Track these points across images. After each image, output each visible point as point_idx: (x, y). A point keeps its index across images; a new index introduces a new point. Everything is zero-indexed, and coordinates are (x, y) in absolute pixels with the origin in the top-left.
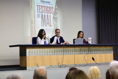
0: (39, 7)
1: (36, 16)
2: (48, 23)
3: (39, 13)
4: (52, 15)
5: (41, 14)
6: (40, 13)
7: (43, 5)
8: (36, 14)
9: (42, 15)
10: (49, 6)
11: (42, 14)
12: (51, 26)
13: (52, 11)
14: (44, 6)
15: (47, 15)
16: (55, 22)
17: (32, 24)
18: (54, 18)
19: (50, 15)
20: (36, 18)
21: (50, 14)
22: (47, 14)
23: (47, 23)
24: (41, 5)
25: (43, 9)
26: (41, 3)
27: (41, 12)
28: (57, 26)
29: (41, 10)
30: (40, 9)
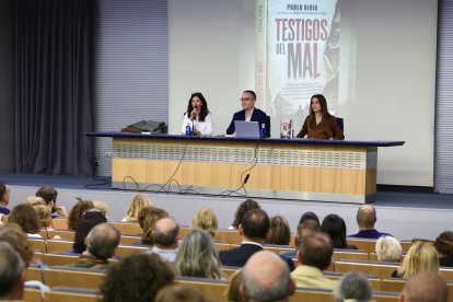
0: (281, 23)
1: (273, 49)
2: (309, 68)
3: (281, 41)
4: (321, 44)
5: (286, 43)
6: (284, 39)
7: (294, 17)
8: (274, 42)
9: (290, 46)
10: (312, 18)
11: (289, 41)
12: (317, 75)
13: (321, 31)
14: (298, 20)
15: (307, 46)
16: (329, 65)
17: (261, 71)
18: (328, 52)
19: (315, 45)
20: (271, 56)
21: (317, 40)
22: (305, 41)
23: (305, 68)
24: (289, 17)
25: (295, 28)
26: (289, 11)
27: (286, 37)
28: (337, 76)
29: (288, 31)
30: (285, 29)
